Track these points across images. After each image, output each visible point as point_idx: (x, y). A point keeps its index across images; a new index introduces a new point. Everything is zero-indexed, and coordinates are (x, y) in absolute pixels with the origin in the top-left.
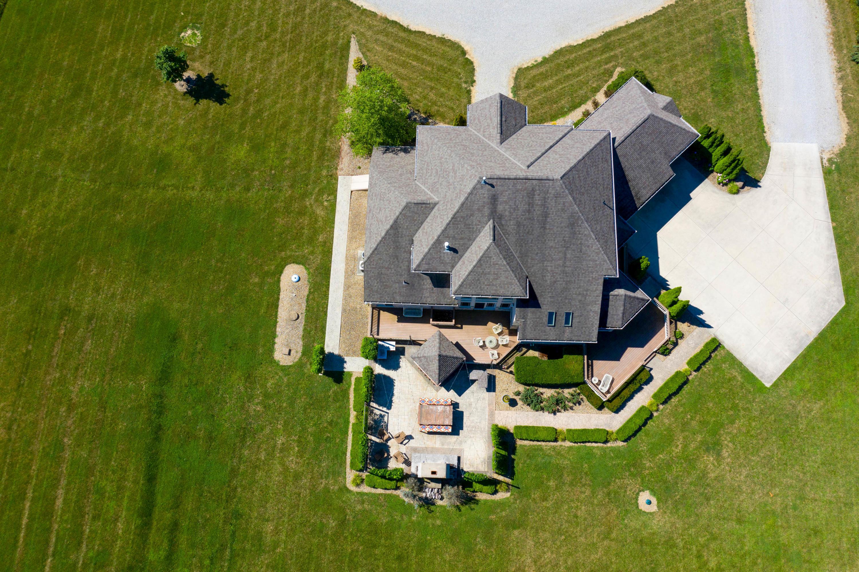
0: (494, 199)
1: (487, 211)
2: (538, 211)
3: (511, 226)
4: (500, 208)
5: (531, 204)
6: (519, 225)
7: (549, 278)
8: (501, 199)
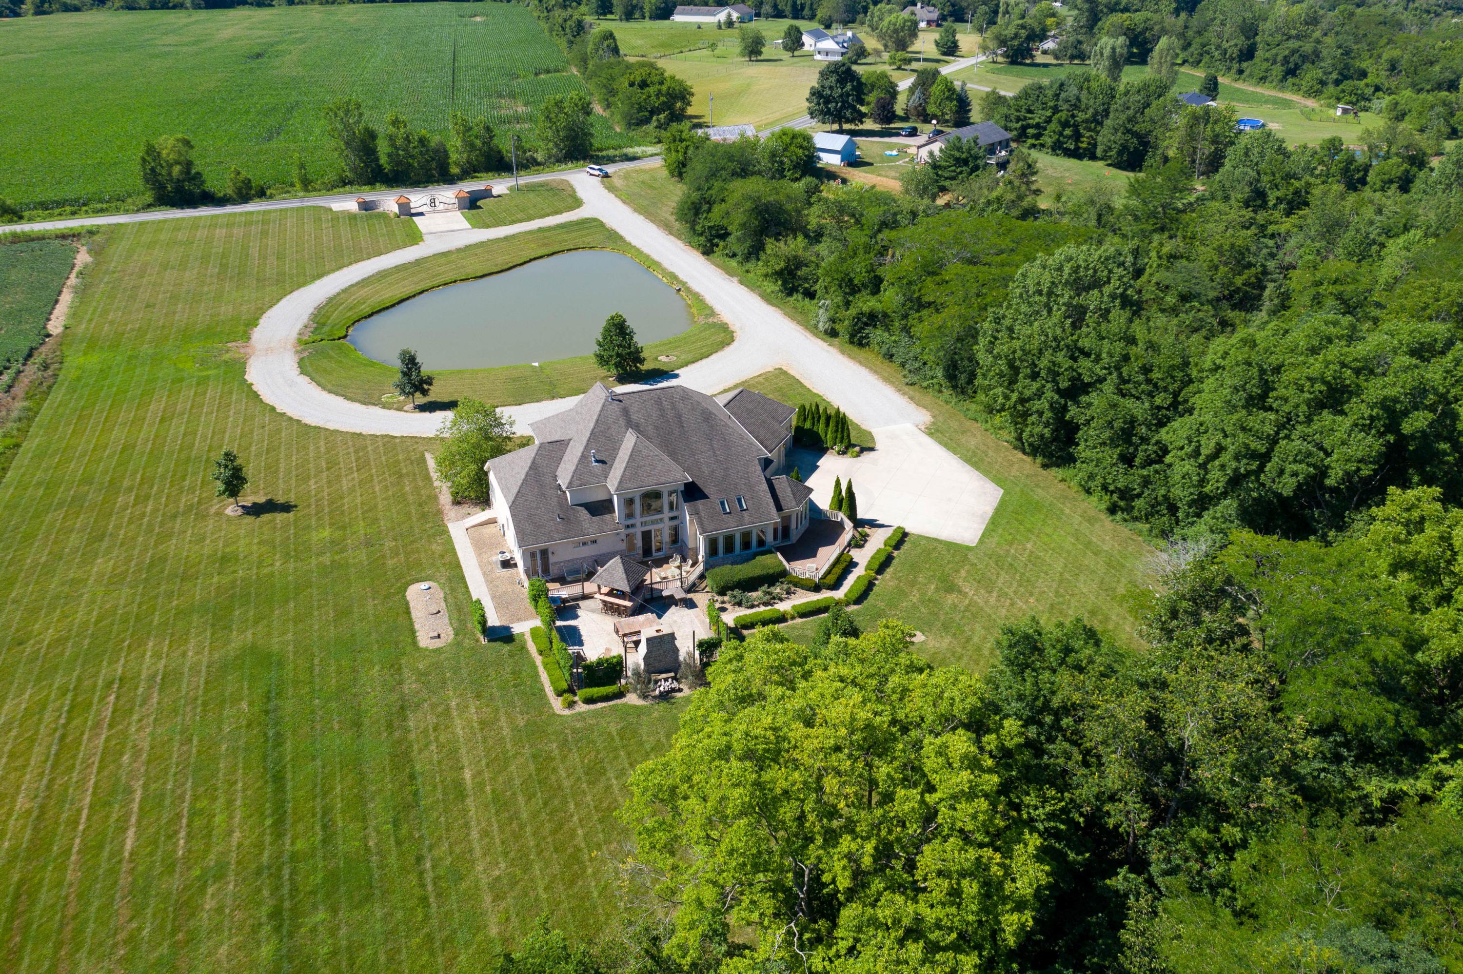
0: (626, 412)
1: (622, 422)
2: (670, 414)
3: (650, 429)
4: (634, 417)
5: (662, 409)
6: (657, 428)
7: (705, 469)
8: (632, 410)
